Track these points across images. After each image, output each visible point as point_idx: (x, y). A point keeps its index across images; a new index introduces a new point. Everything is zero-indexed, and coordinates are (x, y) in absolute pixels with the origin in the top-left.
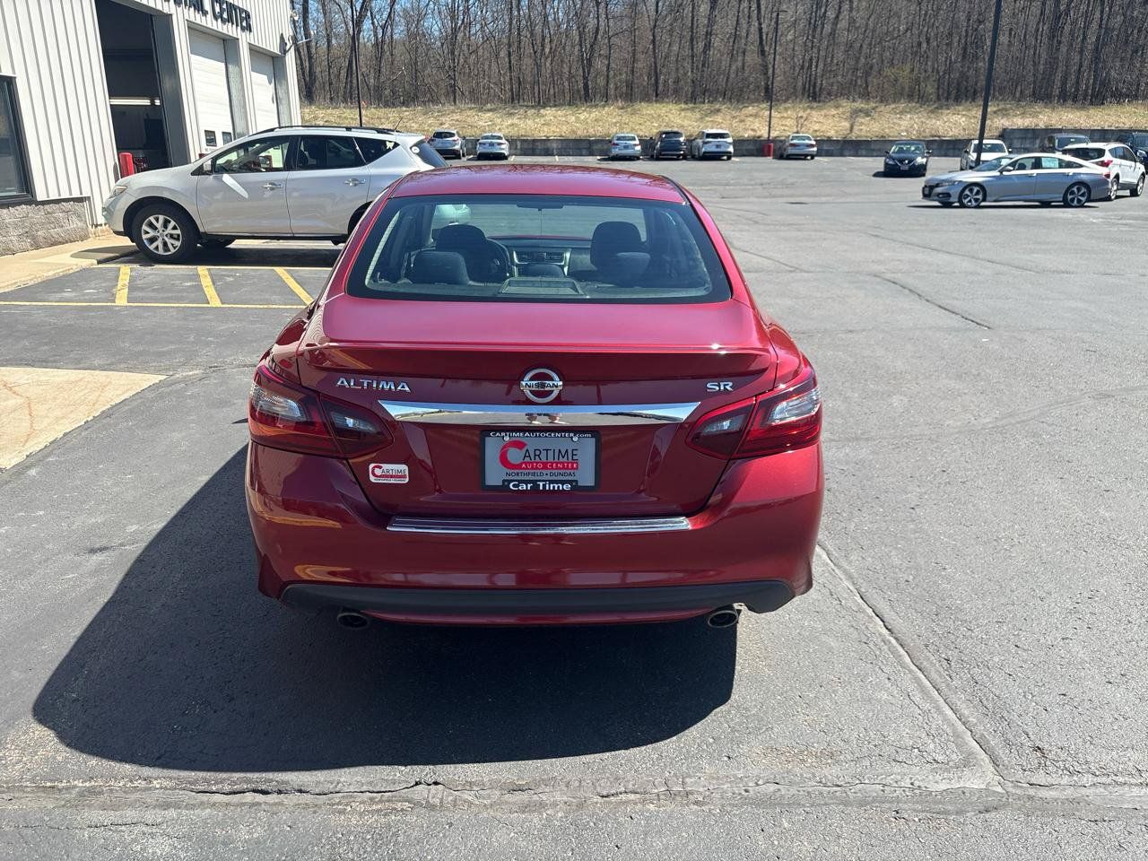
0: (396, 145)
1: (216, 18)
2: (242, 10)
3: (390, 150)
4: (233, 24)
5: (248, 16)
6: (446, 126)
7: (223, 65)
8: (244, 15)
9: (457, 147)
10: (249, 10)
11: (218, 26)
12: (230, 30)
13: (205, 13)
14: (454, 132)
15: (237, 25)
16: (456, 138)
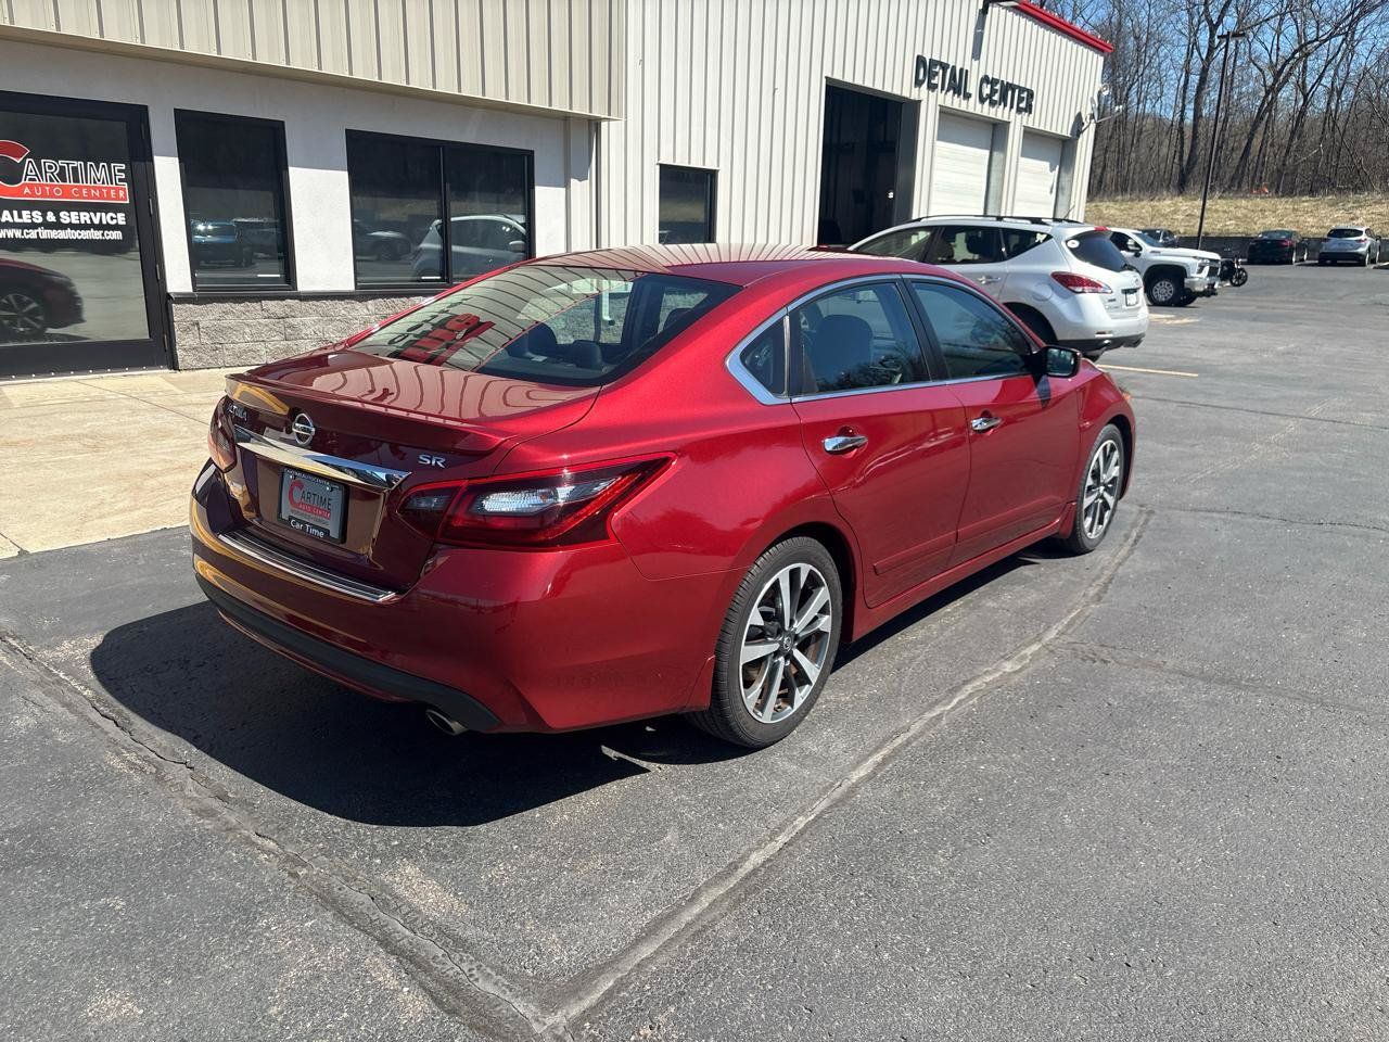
0: (1049, 237)
1: (982, 100)
2: (1022, 90)
3: (1039, 243)
4: (1005, 105)
5: (1031, 94)
6: (1359, 221)
7: (987, 152)
8: (1025, 95)
9: (1362, 250)
10: (1034, 89)
11: (986, 110)
12: (1000, 113)
13: (967, 96)
14: (1363, 229)
15: (1012, 107)
16: (1363, 237)
